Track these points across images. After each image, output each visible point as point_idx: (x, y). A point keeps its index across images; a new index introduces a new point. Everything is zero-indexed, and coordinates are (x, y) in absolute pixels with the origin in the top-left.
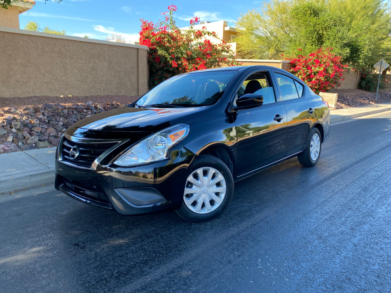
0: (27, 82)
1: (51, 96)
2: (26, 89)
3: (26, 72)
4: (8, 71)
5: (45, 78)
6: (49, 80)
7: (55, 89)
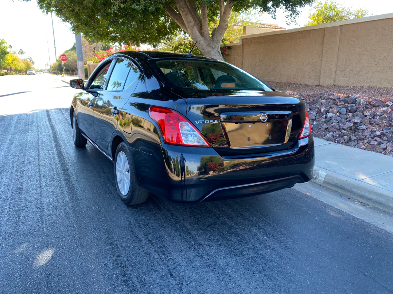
0: (360, 71)
1: (380, 86)
2: (358, 78)
3: (361, 61)
4: (347, 61)
5: (378, 66)
6: (382, 69)
7: (387, 79)
